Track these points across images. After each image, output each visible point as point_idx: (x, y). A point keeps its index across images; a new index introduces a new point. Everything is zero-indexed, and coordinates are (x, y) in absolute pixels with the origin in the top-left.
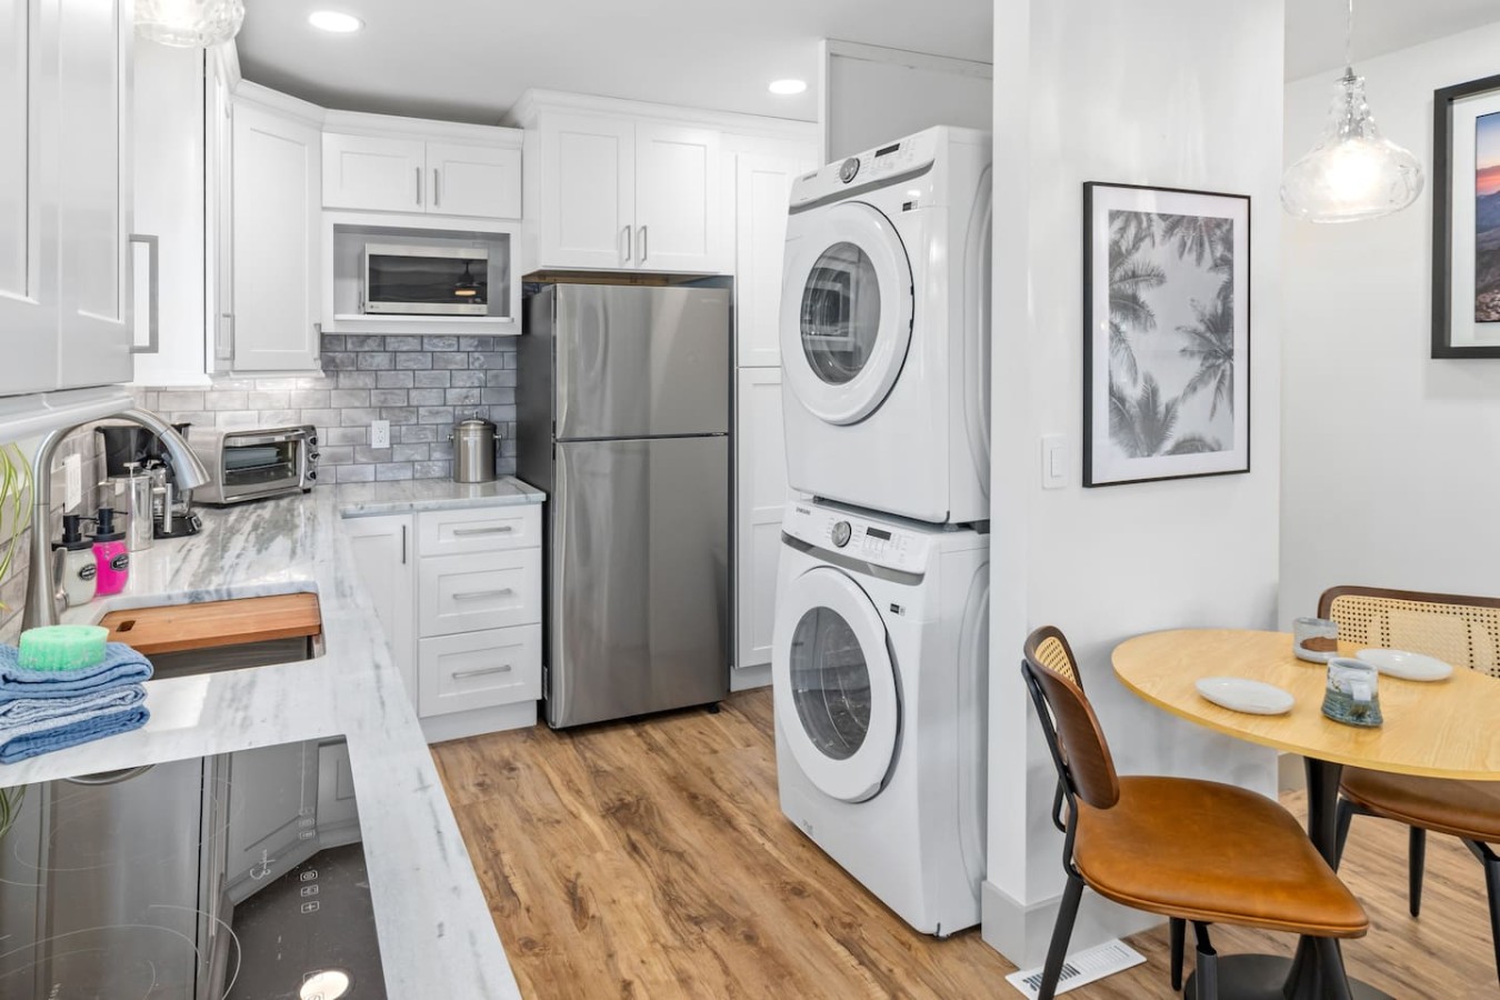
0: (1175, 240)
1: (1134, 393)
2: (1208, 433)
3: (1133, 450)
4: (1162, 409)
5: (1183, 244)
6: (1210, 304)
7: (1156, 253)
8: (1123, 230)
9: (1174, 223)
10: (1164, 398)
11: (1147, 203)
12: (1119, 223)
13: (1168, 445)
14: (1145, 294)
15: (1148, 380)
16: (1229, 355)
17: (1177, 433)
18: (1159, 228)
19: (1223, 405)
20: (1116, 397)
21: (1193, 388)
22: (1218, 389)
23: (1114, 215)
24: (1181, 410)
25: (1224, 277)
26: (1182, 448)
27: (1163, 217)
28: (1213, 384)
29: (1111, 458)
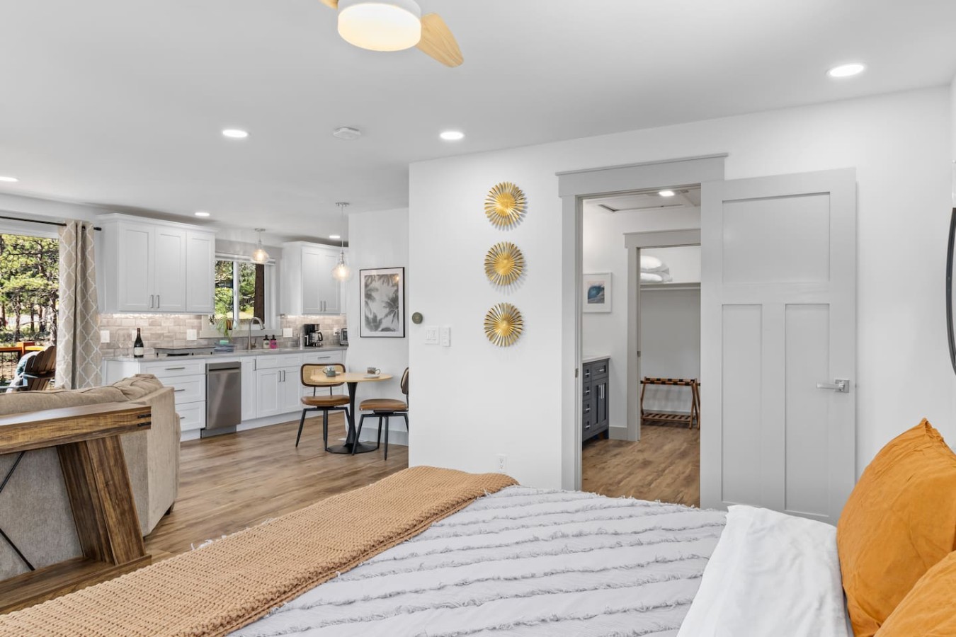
0: (382, 280)
1: (371, 316)
2: (392, 327)
3: (371, 329)
4: (378, 321)
5: (384, 281)
6: (391, 295)
7: (376, 284)
8: (368, 279)
9: (381, 277)
10: (378, 318)
11: (374, 273)
12: (367, 278)
13: (380, 329)
14: (374, 294)
15: (374, 313)
16: (398, 307)
17: (383, 326)
18: (377, 278)
19: (396, 320)
20: (367, 318)
21: (387, 316)
22: (394, 316)
23: (366, 277)
24: (383, 321)
25: (396, 288)
26: (383, 330)
27: (378, 275)
28: (392, 315)
29: (366, 332)
